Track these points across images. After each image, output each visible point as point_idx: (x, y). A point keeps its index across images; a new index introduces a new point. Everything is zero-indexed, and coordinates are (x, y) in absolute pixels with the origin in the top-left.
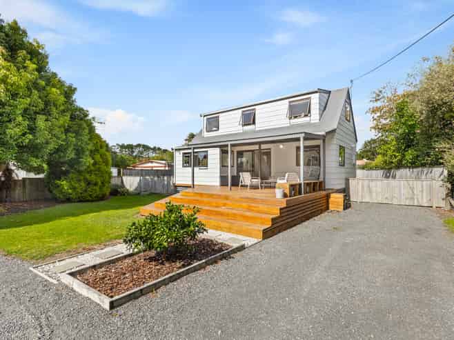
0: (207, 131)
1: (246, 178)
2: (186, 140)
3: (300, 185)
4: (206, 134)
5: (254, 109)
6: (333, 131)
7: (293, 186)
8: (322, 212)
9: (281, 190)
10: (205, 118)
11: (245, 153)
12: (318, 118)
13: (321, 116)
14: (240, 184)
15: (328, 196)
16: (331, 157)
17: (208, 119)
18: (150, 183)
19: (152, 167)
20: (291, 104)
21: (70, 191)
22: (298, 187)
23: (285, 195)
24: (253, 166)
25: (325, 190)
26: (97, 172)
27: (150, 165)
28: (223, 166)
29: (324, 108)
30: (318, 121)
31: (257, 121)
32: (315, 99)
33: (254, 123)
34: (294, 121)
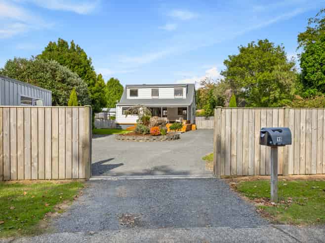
4: (129, 98)
5: (158, 89)
15: (191, 125)
20: (175, 90)
30: (185, 98)
33: (158, 95)
34: (176, 97)
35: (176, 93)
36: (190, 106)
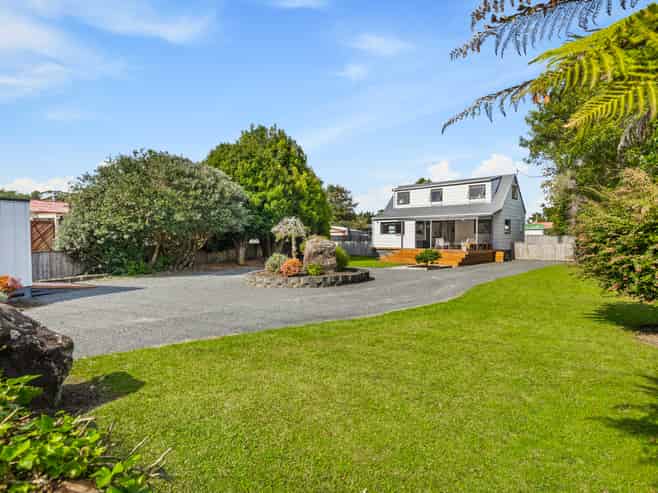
0: (398, 204)
1: (440, 242)
3: (476, 245)
4: (397, 206)
5: (441, 189)
6: (500, 211)
7: (472, 246)
8: (488, 262)
9: (465, 247)
10: (396, 192)
12: (490, 200)
13: (493, 197)
15: (494, 253)
16: (499, 229)
17: (399, 194)
20: (471, 188)
22: (474, 246)
23: (467, 249)
25: (492, 249)
29: (495, 191)
30: (491, 202)
31: (443, 199)
32: (488, 186)
33: (441, 200)
34: (472, 201)
35: (473, 193)
36: (492, 216)
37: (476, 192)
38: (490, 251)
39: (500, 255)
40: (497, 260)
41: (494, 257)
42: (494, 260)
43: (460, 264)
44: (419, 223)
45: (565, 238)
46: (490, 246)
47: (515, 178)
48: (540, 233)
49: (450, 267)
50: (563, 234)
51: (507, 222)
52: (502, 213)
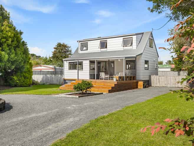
0: (81, 50)
1: (103, 75)
2: (55, 48)
3: (123, 77)
4: (80, 52)
5: (106, 40)
6: (142, 54)
7: (120, 77)
8: (134, 88)
9: (116, 78)
10: (80, 43)
11: (101, 63)
12: (136, 47)
13: (137, 46)
14: (100, 78)
15: (137, 83)
16: (141, 66)
17: (81, 43)
18: (49, 79)
19: (41, 69)
20: (124, 39)
21: (18, 81)
22: (122, 78)
23: (117, 80)
24: (106, 69)
25: (136, 80)
26: (28, 72)
27: (40, 68)
28: (91, 69)
29: (139, 42)
30: (136, 48)
31: (108, 47)
32: (135, 38)
33: (106, 47)
34: (125, 48)
35: (125, 43)
36: (135, 58)
37: (127, 42)
38: (135, 81)
39: (141, 84)
40: (139, 87)
41: (137, 85)
42: (137, 87)
43: (110, 91)
44: (92, 62)
45: (181, 72)
46: (134, 78)
47: (151, 33)
48: (169, 70)
49: (102, 94)
50: (181, 70)
51: (146, 62)
52: (143, 56)
